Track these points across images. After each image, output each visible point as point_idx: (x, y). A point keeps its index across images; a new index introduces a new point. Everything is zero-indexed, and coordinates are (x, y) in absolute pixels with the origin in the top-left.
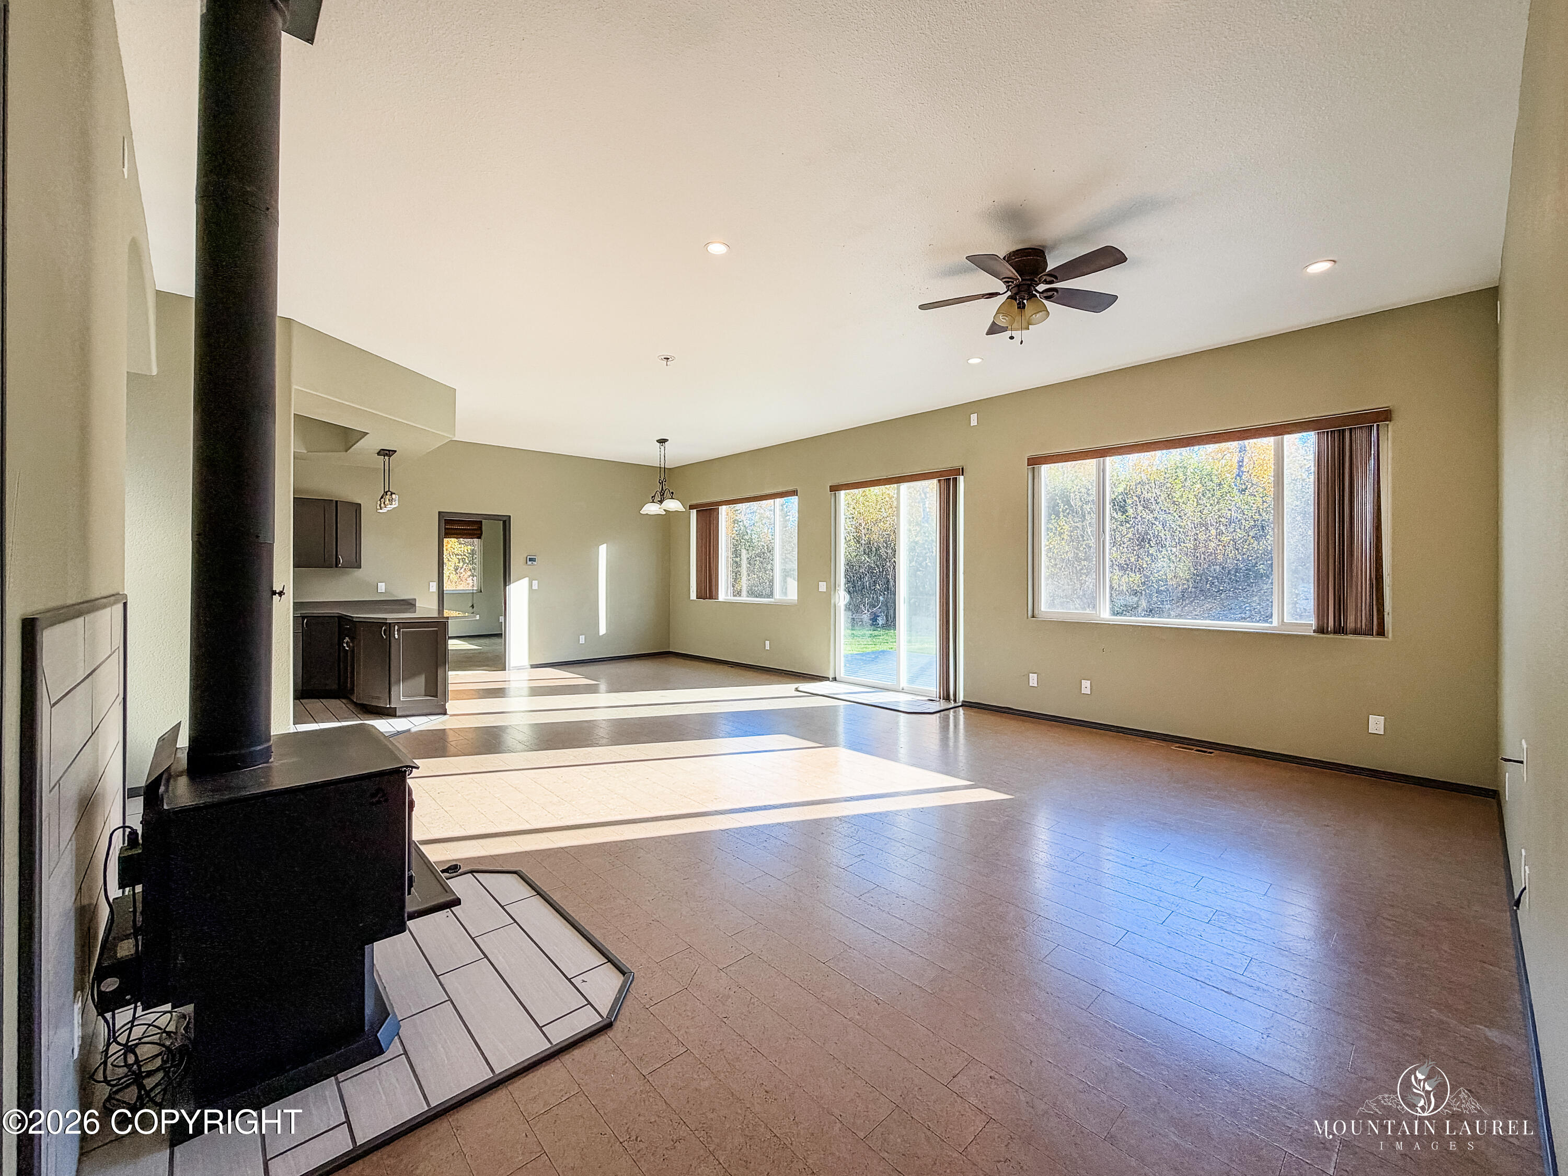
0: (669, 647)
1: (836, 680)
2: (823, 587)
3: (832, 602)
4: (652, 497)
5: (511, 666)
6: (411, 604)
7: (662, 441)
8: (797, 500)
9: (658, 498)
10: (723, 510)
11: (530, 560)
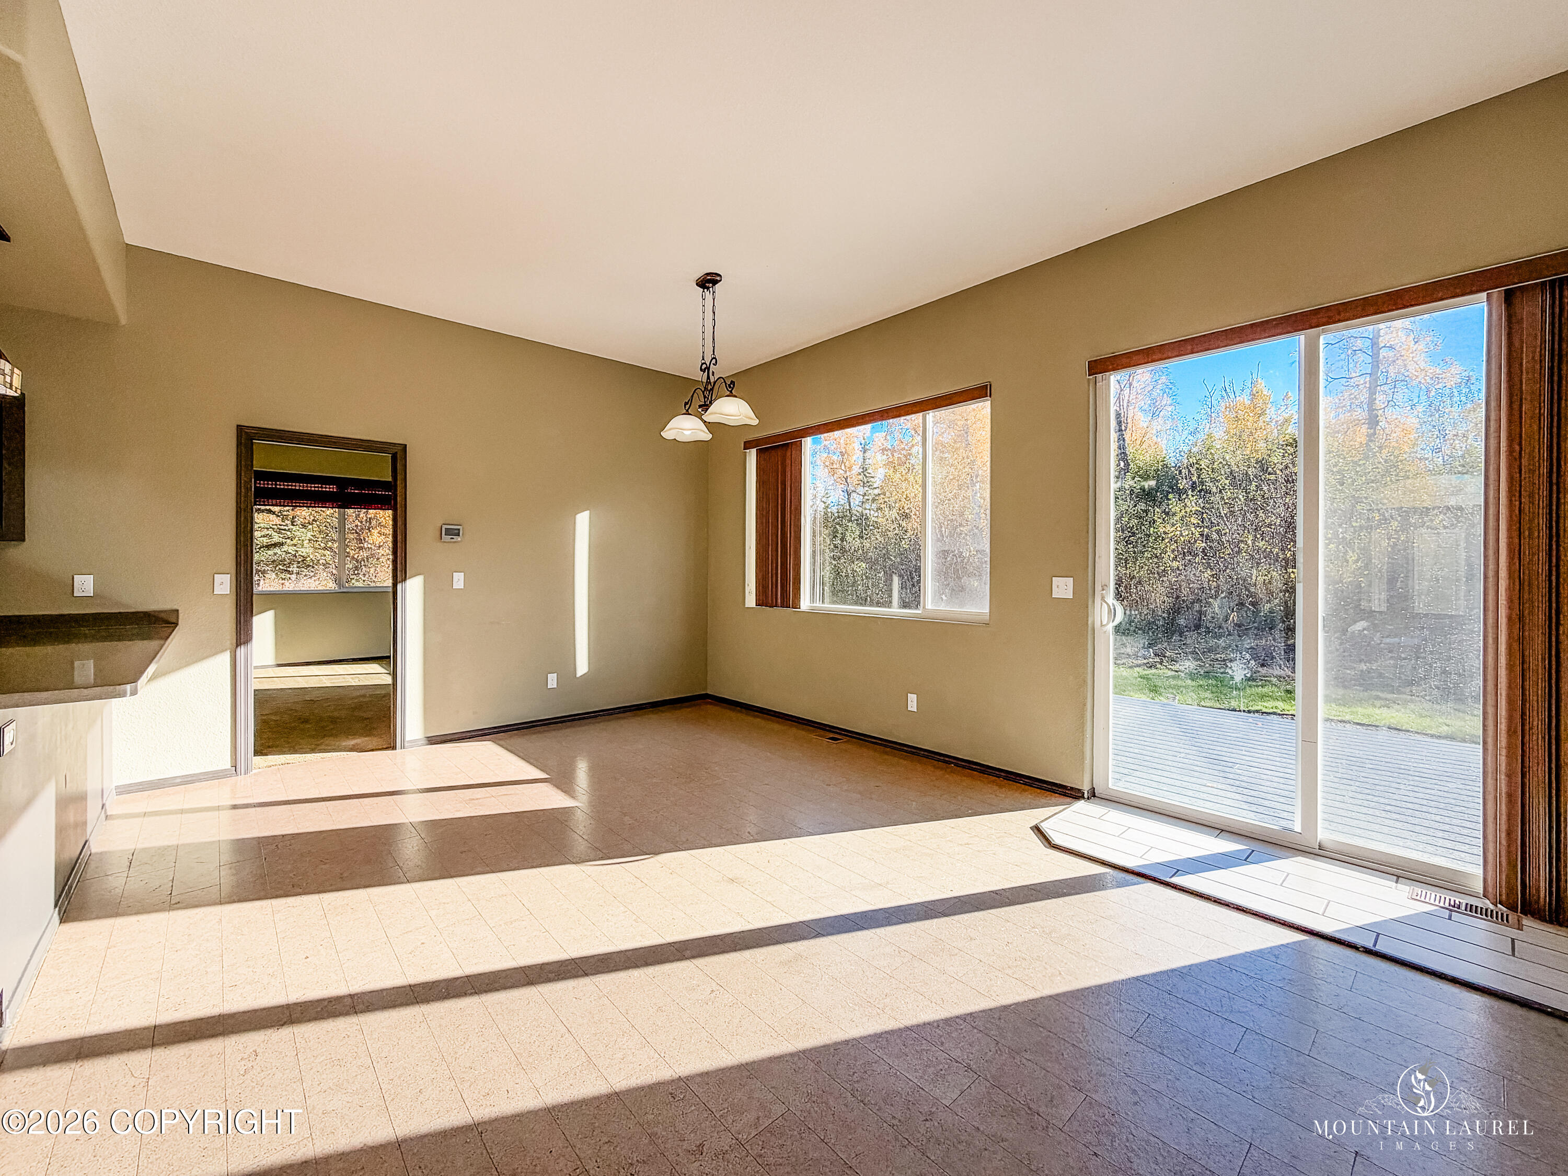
0: (706, 688)
1: (1094, 796)
2: (1063, 588)
3: (1090, 622)
4: (686, 404)
5: (408, 738)
6: (168, 622)
7: (708, 282)
8: (988, 410)
9: (699, 400)
10: (808, 443)
11: (449, 532)
